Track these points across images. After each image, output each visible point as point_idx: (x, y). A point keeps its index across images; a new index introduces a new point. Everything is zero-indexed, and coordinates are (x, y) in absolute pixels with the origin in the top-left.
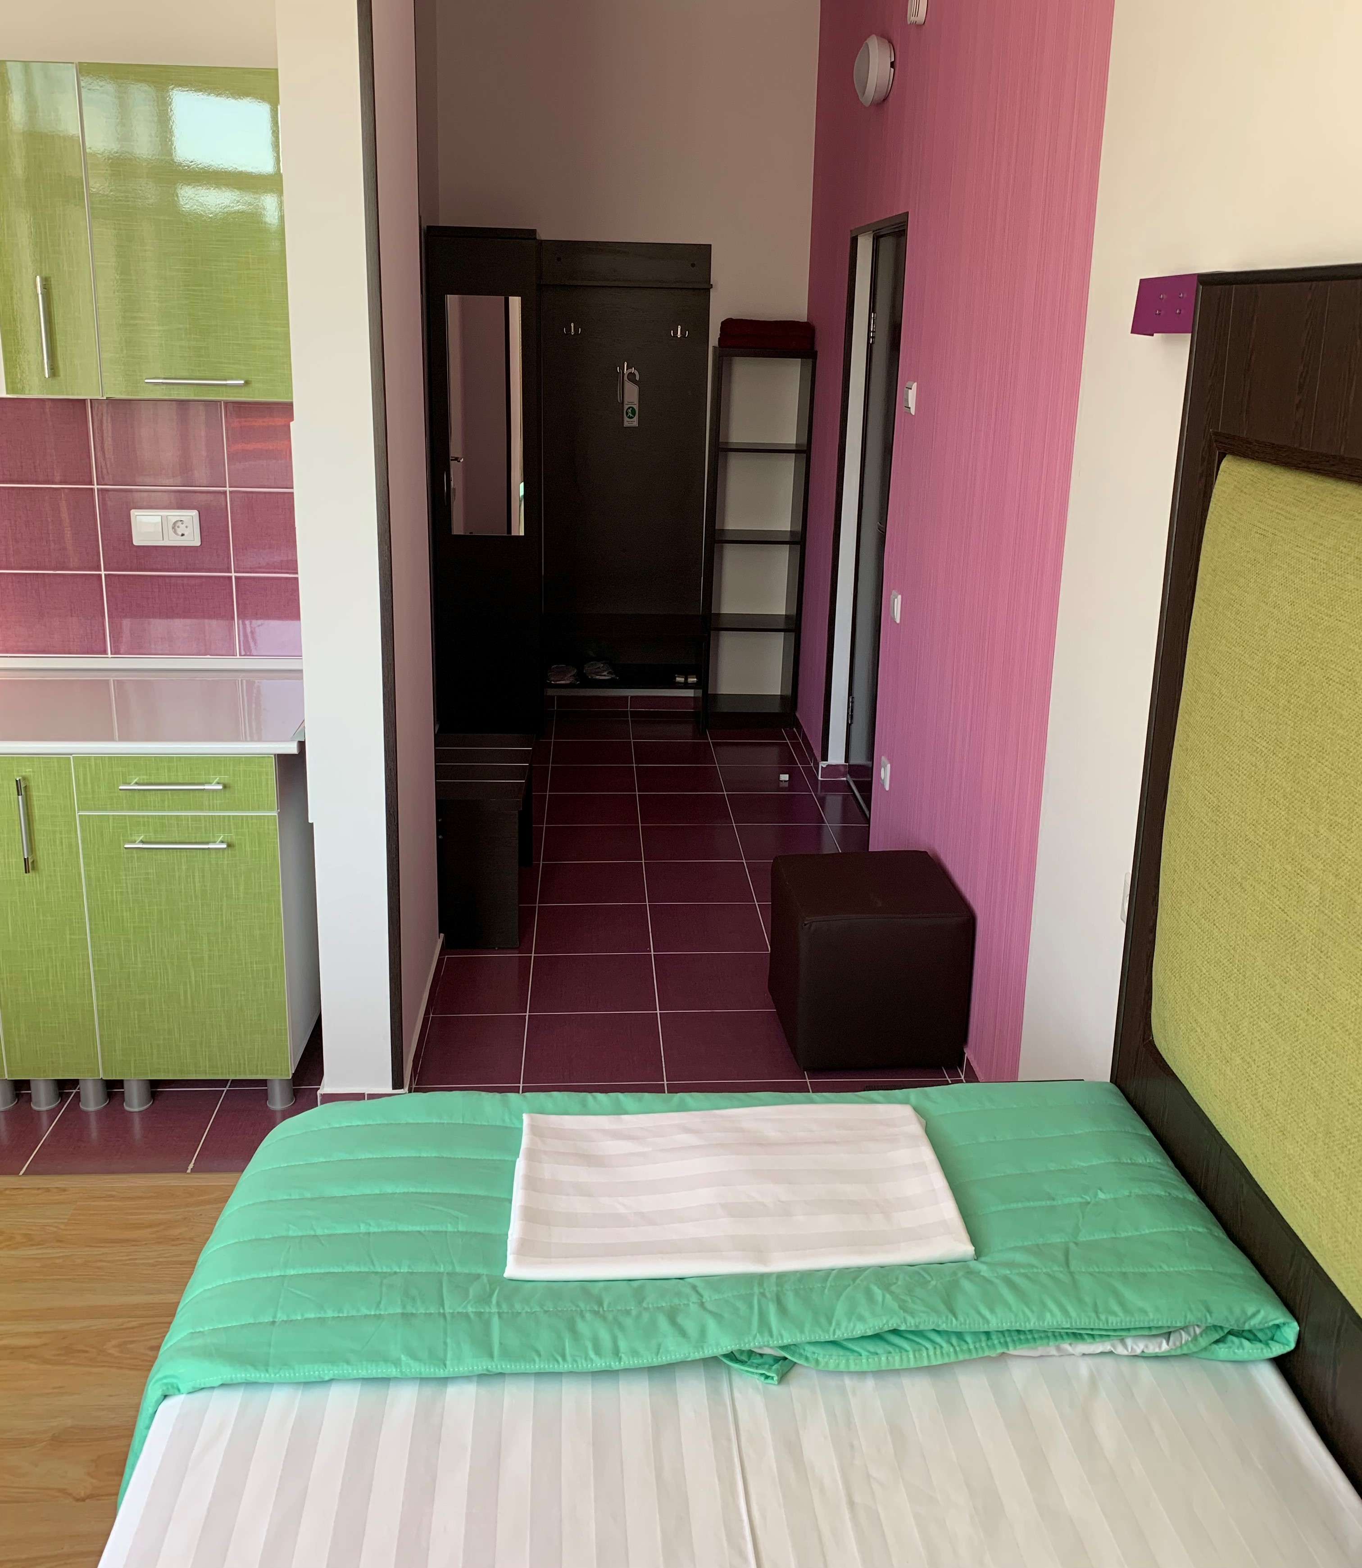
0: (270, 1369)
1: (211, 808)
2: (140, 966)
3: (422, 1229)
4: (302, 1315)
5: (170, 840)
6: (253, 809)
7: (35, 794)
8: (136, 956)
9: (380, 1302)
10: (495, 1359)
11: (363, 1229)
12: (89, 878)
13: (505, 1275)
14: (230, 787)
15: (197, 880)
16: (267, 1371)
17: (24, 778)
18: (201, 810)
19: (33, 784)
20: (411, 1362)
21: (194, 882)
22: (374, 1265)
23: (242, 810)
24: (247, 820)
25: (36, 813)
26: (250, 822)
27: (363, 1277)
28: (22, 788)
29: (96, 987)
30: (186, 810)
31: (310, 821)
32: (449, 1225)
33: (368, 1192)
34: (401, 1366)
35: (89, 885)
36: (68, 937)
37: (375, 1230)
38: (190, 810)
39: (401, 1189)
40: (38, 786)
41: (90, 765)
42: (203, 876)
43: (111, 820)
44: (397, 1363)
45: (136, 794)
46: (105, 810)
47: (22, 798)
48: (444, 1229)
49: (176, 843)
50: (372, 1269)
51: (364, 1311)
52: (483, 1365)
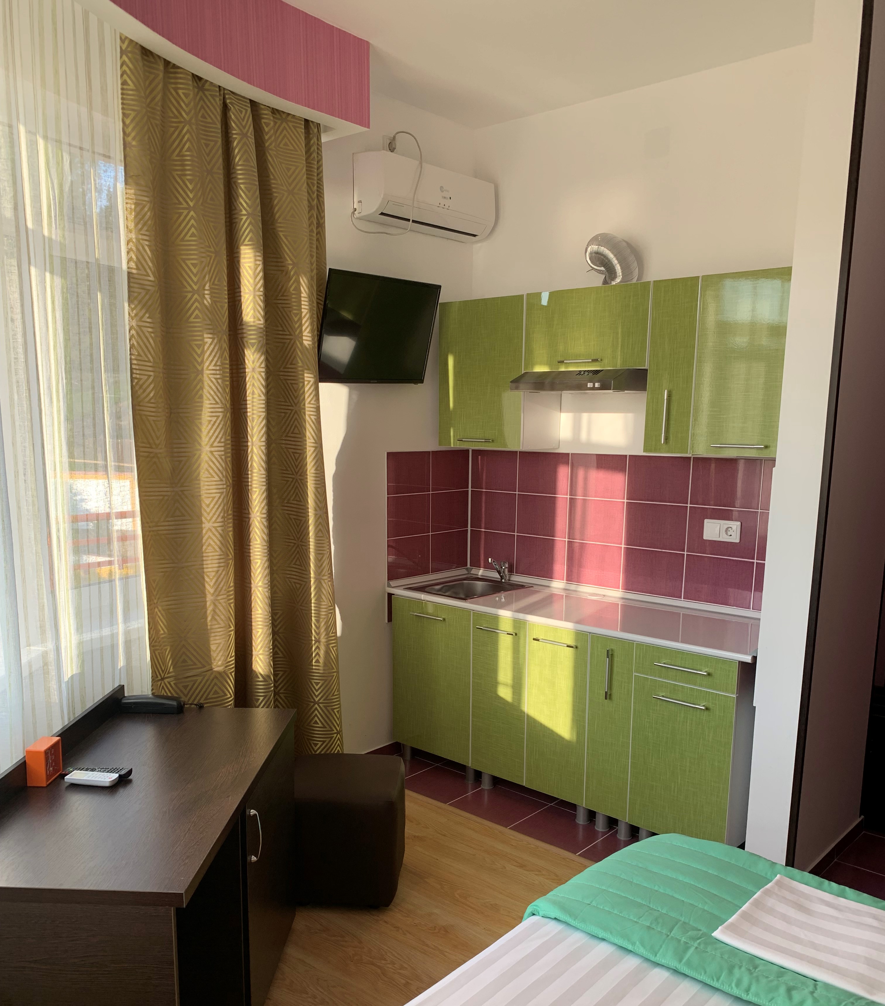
0: (576, 920)
1: (701, 686)
2: (653, 765)
3: (685, 900)
4: (603, 907)
5: (677, 698)
6: (723, 691)
7: (616, 659)
8: (652, 759)
9: (641, 917)
10: (681, 964)
11: (656, 888)
12: (634, 710)
13: (713, 934)
14: (712, 675)
15: (688, 724)
16: (575, 920)
17: (612, 650)
18: (695, 685)
19: (615, 654)
20: (640, 946)
21: (686, 726)
22: (650, 903)
23: (717, 690)
24: (719, 696)
25: (615, 669)
26: (720, 698)
27: (640, 905)
28: (610, 655)
29: (631, 771)
30: (687, 683)
31: (754, 705)
32: (700, 904)
33: (669, 875)
34: (635, 945)
35: (634, 714)
36: (621, 739)
37: (662, 891)
38: (690, 684)
39: (687, 880)
40: (618, 656)
41: (643, 649)
42: (692, 723)
43: (649, 681)
44: (634, 944)
45: (664, 669)
46: (647, 675)
47: (609, 660)
48: (696, 904)
49: (679, 701)
50: (648, 905)
51: (632, 917)
52: (674, 964)
